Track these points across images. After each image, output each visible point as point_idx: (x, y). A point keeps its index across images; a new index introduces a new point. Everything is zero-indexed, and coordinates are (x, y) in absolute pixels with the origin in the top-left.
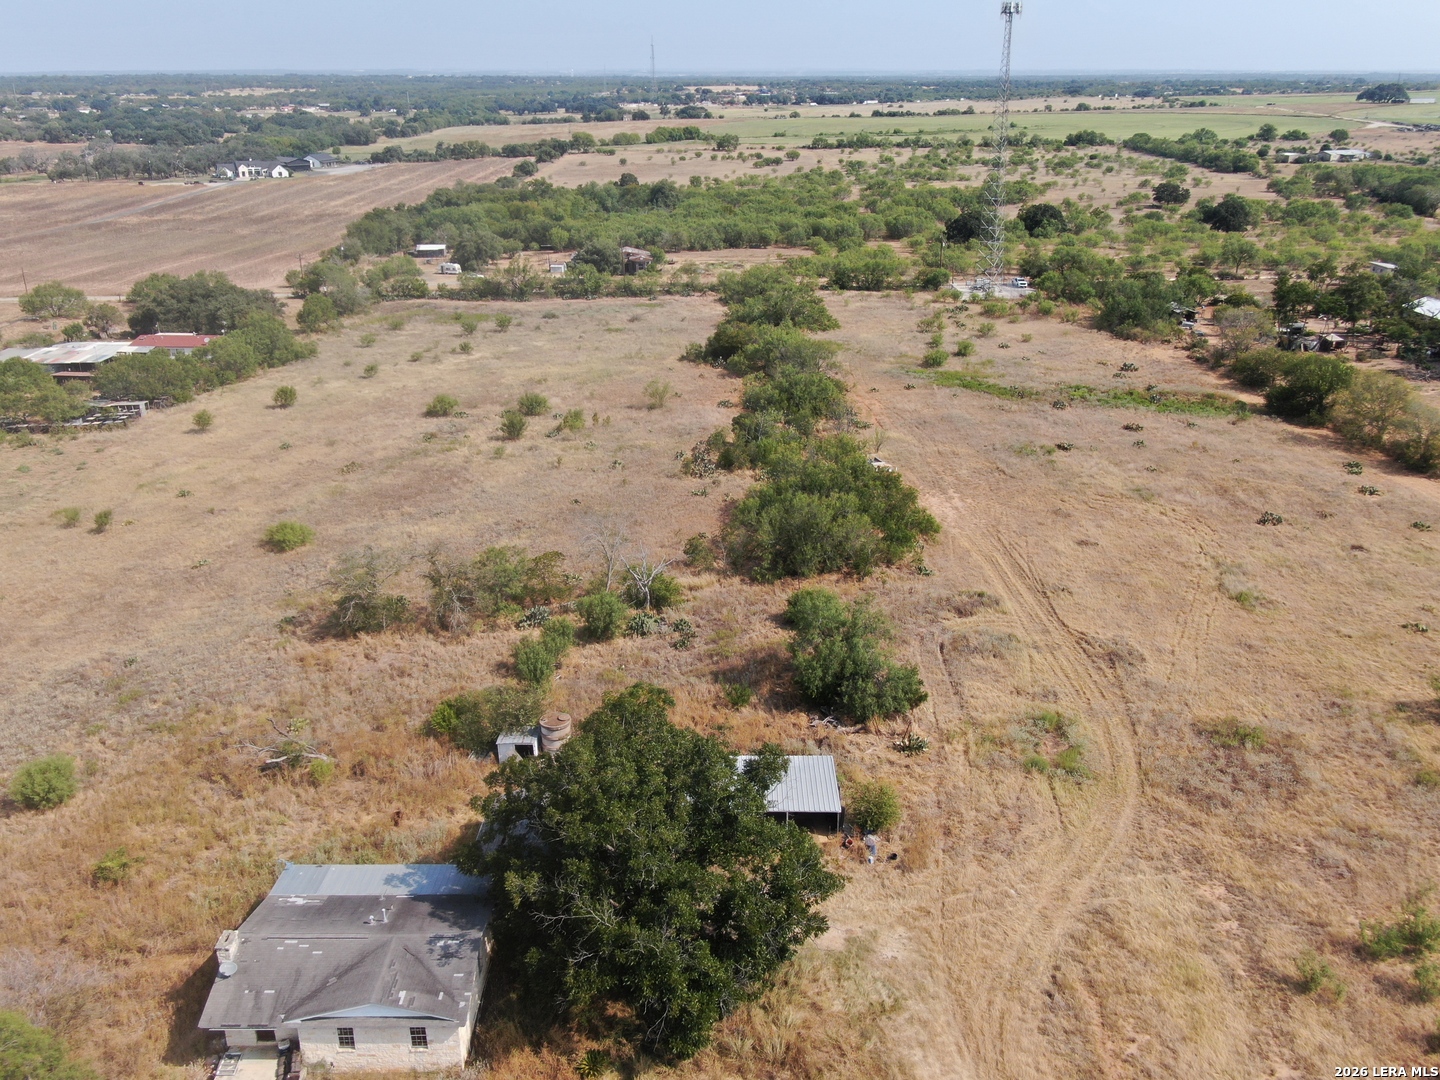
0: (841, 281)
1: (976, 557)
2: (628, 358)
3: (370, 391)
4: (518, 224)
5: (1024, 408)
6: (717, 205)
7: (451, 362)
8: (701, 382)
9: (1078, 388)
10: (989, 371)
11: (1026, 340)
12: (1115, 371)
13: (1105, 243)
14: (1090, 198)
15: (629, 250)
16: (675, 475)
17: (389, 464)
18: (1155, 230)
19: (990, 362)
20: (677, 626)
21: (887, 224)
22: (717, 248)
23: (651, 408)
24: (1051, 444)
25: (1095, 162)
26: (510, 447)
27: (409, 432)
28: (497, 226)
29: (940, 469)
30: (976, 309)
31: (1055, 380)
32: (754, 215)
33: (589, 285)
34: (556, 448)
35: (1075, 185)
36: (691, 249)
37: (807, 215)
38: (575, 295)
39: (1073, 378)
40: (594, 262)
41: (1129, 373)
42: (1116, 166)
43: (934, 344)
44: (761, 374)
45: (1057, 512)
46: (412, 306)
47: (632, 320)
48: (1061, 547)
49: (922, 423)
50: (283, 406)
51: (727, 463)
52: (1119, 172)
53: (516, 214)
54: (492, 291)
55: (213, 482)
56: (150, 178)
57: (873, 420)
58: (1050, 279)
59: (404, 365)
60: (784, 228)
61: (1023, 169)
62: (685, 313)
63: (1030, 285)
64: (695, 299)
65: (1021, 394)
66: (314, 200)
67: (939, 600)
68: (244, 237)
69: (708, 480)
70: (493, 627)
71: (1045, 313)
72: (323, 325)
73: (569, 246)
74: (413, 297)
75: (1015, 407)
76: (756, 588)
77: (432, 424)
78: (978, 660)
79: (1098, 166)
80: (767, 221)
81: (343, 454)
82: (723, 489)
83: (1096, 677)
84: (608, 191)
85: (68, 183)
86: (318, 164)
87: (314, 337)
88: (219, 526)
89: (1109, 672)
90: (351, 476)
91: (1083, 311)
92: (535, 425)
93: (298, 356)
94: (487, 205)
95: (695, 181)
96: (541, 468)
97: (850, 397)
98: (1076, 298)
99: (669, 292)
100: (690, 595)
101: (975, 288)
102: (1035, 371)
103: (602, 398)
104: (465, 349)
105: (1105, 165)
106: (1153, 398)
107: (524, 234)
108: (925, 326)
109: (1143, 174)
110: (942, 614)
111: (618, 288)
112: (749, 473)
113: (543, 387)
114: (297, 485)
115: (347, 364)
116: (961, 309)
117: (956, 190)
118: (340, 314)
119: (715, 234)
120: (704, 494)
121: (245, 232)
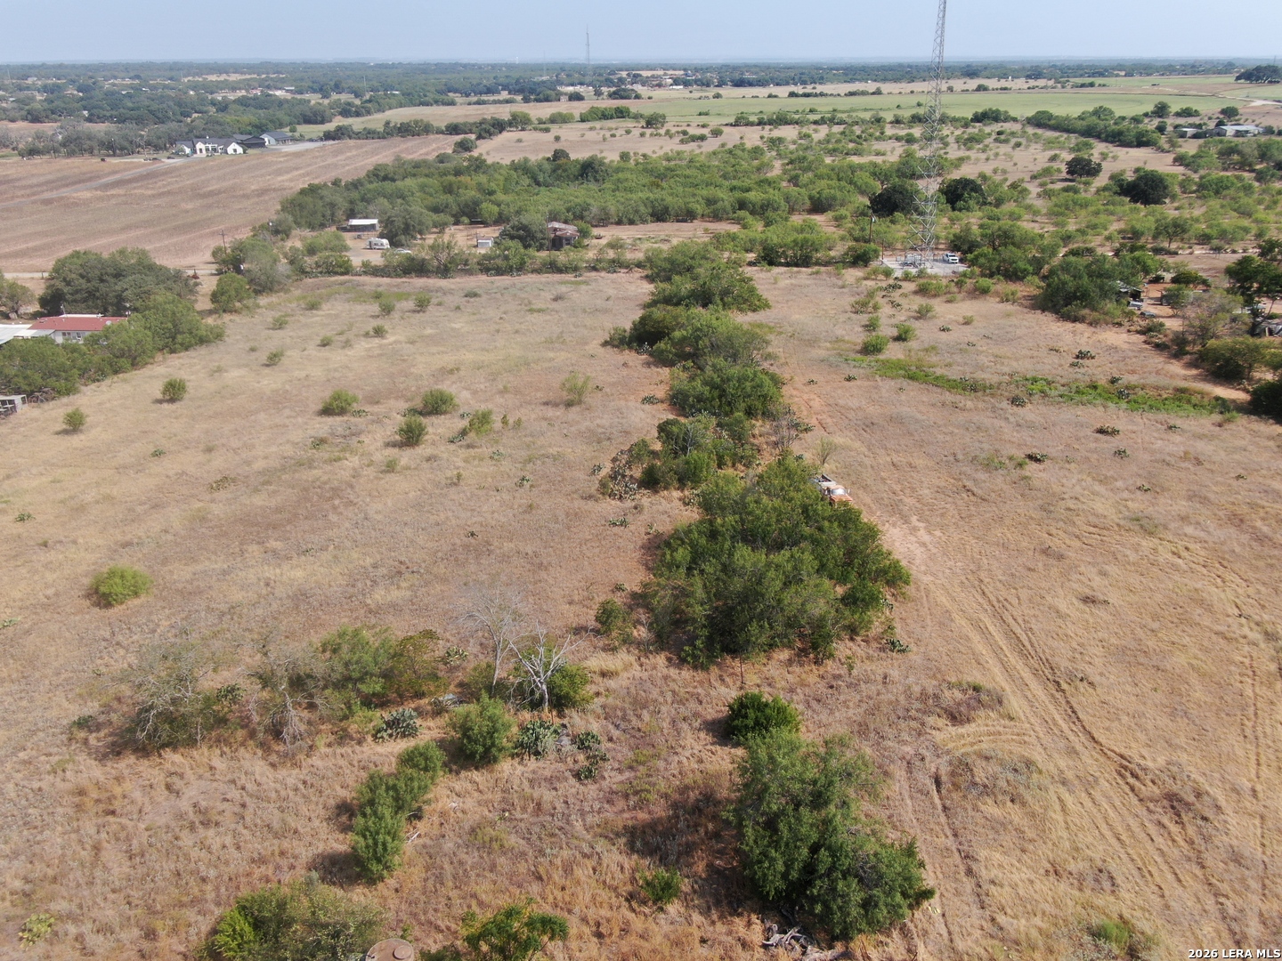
0: (770, 257)
1: (960, 621)
2: (549, 342)
3: (270, 381)
4: (450, 199)
5: (981, 405)
6: (646, 180)
7: (362, 346)
8: (625, 372)
9: (1035, 380)
10: (934, 359)
11: (967, 322)
12: (1071, 360)
13: (1026, 217)
14: (1004, 172)
15: (556, 225)
16: (590, 497)
17: (268, 478)
18: (1075, 203)
19: (933, 348)
20: (582, 742)
21: (811, 198)
22: (644, 222)
23: (569, 404)
24: (1020, 454)
25: (1002, 137)
26: (406, 457)
27: (297, 435)
28: (430, 201)
29: (897, 488)
30: (909, 287)
31: (1006, 369)
32: (680, 189)
33: (514, 261)
34: (455, 458)
35: (987, 159)
36: (619, 223)
37: (733, 189)
38: (499, 272)
39: (1026, 367)
40: (521, 238)
41: (1085, 362)
42: (1023, 141)
43: (871, 327)
44: (690, 364)
45: (1046, 552)
46: (335, 283)
47: (556, 299)
48: (1063, 607)
49: (870, 425)
50: (172, 400)
51: (651, 482)
52: (1027, 147)
53: (449, 189)
54: (416, 268)
55: (61, 502)
56: (114, 155)
57: (813, 422)
58: (985, 255)
59: (313, 351)
60: (710, 202)
61: (936, 144)
62: (611, 292)
63: (961, 261)
64: (622, 276)
65: (973, 388)
66: (262, 176)
67: (924, 696)
68: (187, 212)
69: (629, 504)
70: (343, 737)
71: (984, 292)
72: (238, 305)
73: (500, 220)
74: (336, 273)
75: (969, 404)
76: (686, 674)
77: (325, 425)
78: (989, 808)
79: (1006, 141)
80: (694, 195)
81: (219, 462)
82: (645, 517)
83: (1159, 840)
84: (540, 166)
85: (37, 160)
86: (273, 141)
87: (227, 317)
88: (47, 566)
89: (1174, 828)
90: (222, 495)
91: (1021, 289)
92: (437, 428)
93: (202, 341)
94: (422, 180)
95: (624, 156)
96: (437, 485)
97: (786, 390)
98: (1014, 275)
99: (594, 269)
100: (602, 684)
101: (905, 264)
102: (984, 360)
103: (517, 392)
104: (379, 332)
105: (1013, 141)
106: (1119, 392)
107: (455, 208)
108: (860, 307)
109: (1051, 149)
110: (931, 720)
111: (544, 265)
112: (676, 494)
113: (454, 378)
114: (155, 507)
115: (253, 350)
116: (894, 287)
117: (875, 165)
118: (257, 292)
119: (642, 209)
120: (624, 524)
121: (190, 206)
